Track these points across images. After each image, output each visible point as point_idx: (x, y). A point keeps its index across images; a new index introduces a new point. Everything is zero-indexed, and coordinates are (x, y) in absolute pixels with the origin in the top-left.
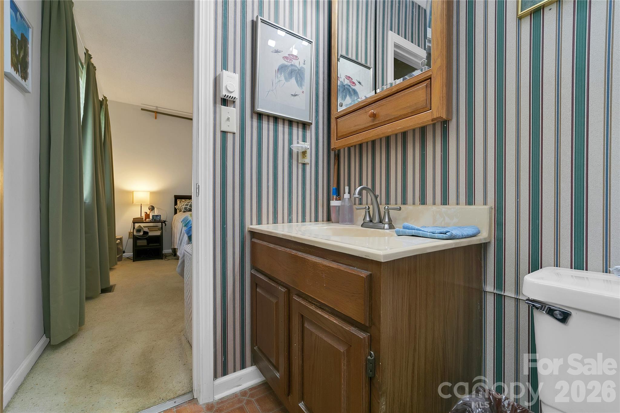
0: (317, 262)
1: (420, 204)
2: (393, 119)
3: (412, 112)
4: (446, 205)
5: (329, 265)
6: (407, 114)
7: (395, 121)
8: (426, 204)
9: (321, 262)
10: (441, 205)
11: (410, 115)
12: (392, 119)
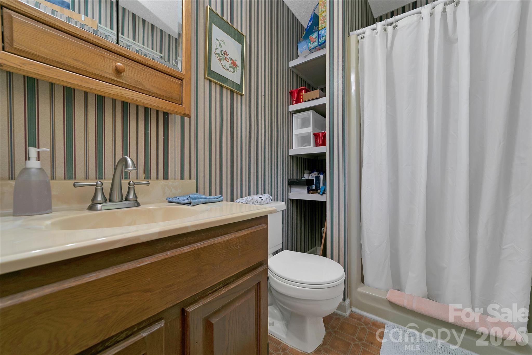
0: (230, 239)
1: (144, 179)
2: (146, 91)
3: (166, 97)
4: (167, 179)
5: (243, 235)
6: (162, 96)
7: (147, 94)
8: (151, 179)
9: (234, 237)
10: (163, 179)
11: (165, 99)
12: (144, 90)
